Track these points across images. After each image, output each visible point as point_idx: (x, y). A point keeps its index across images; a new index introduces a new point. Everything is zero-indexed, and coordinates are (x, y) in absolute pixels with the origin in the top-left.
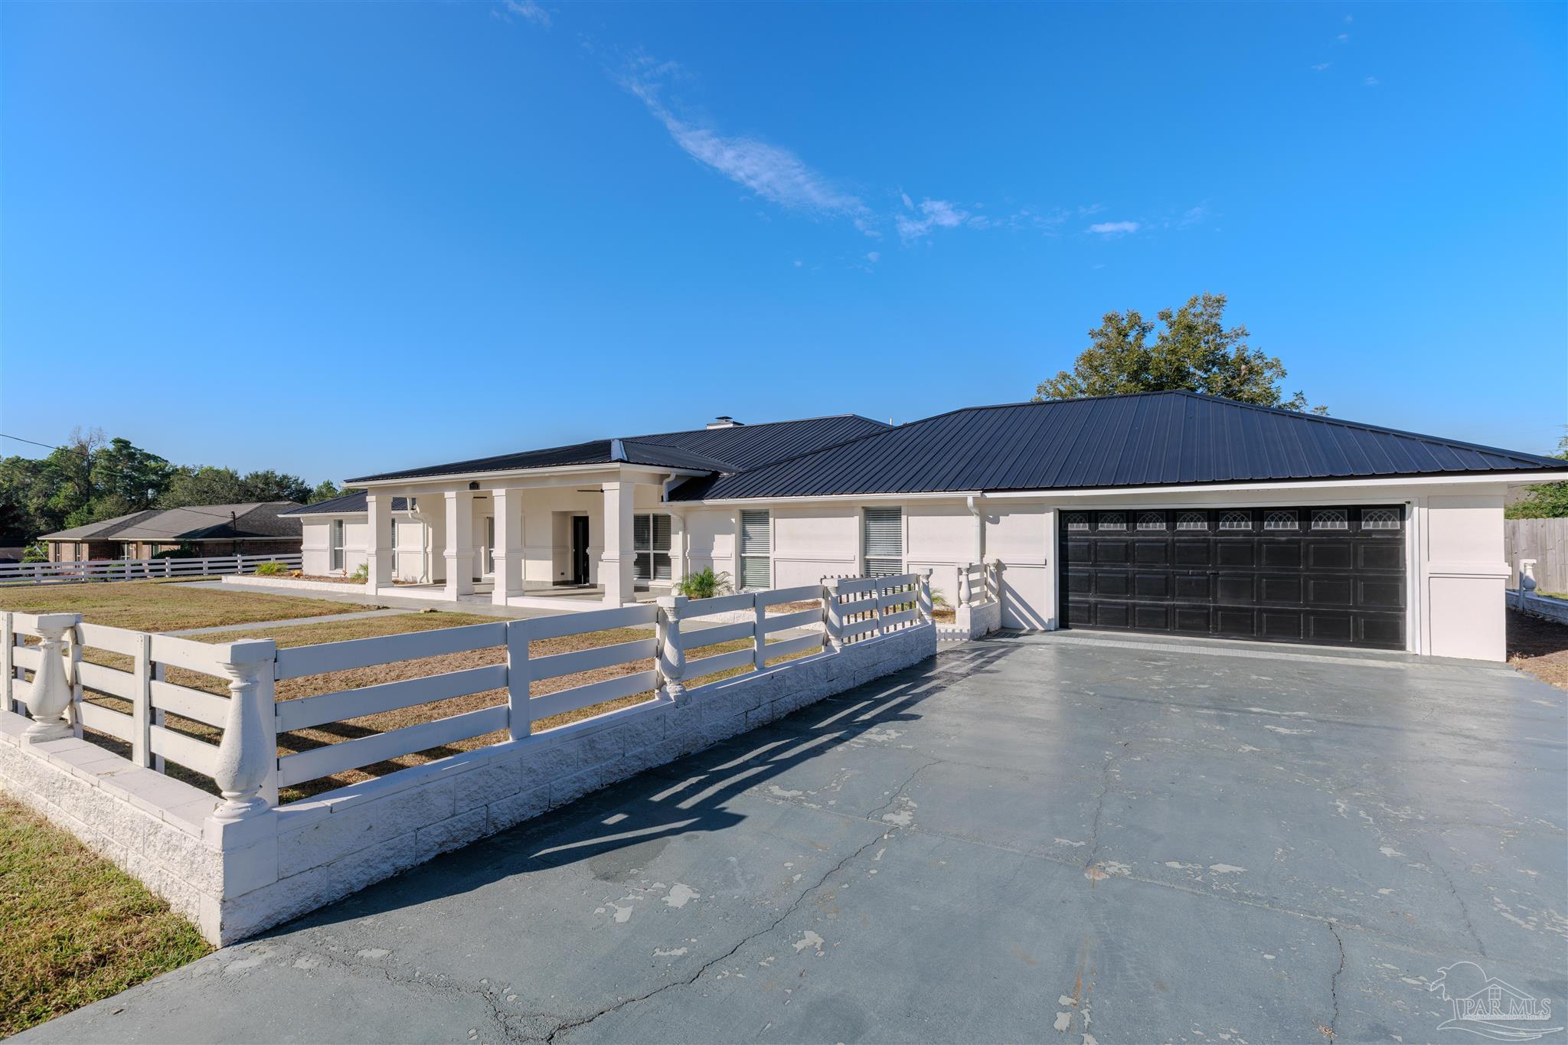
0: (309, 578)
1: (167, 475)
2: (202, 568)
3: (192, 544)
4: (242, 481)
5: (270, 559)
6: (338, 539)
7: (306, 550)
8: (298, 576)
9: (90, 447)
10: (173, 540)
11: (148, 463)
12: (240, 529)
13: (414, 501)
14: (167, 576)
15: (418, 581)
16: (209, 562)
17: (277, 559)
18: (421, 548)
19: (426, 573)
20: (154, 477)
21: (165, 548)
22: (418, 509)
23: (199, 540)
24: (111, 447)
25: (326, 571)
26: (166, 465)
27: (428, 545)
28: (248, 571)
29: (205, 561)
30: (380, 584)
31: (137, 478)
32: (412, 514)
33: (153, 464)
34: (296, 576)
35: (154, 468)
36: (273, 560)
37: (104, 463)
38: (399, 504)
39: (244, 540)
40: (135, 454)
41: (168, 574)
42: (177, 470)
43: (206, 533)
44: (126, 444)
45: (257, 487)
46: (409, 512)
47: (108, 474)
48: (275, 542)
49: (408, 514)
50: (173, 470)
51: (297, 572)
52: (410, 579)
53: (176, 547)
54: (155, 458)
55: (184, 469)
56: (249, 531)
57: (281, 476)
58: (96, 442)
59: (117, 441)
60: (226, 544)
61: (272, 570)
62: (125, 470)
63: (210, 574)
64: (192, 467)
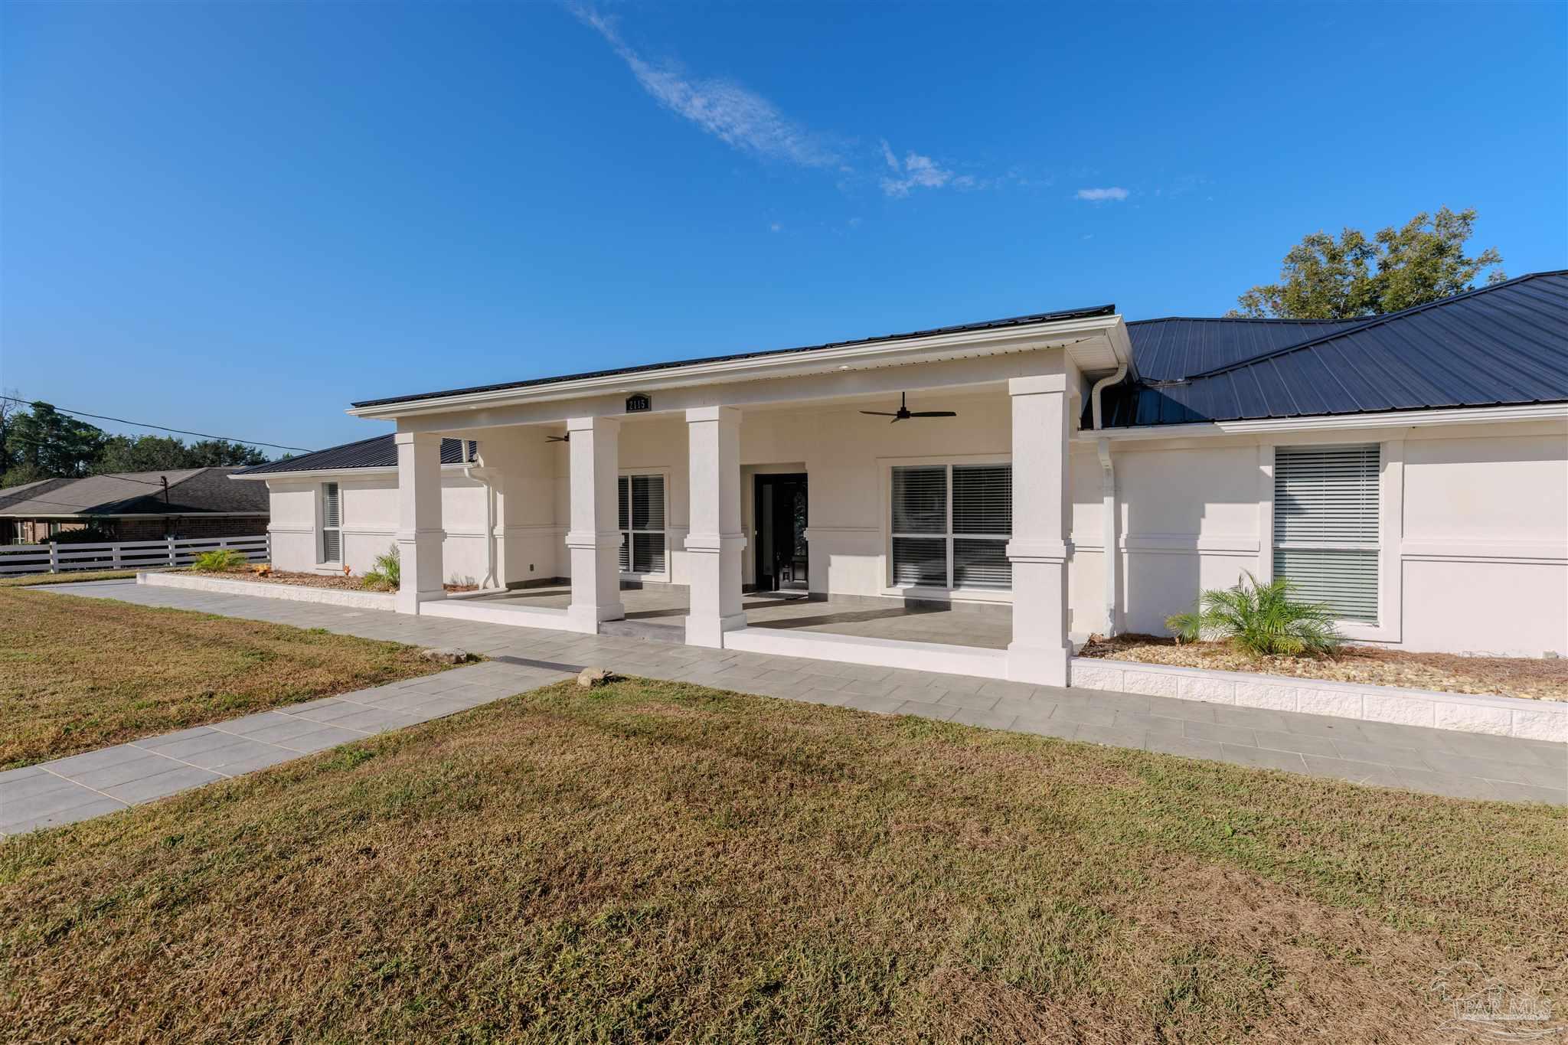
0: (284, 577)
1: (101, 446)
2: (110, 558)
3: (103, 522)
4: (187, 451)
5: (218, 544)
6: (330, 512)
7: (276, 531)
8: (264, 574)
9: (5, 411)
10: (77, 516)
11: (77, 432)
12: (174, 502)
13: (473, 445)
14: (52, 571)
15: (481, 585)
16: (122, 549)
17: (228, 544)
18: (484, 529)
19: (493, 571)
20: (86, 448)
21: (66, 527)
22: (481, 461)
23: (111, 516)
24: (30, 412)
25: (311, 565)
26: (99, 435)
27: (495, 524)
28: (183, 563)
29: (116, 549)
30: (424, 595)
31: (65, 448)
32: (469, 469)
33: (84, 432)
34: (262, 575)
35: (85, 437)
36: (224, 548)
37: (24, 429)
38: (450, 451)
39: (181, 517)
40: (60, 421)
41: (53, 567)
42: (112, 440)
43: (124, 506)
44: (49, 409)
45: (205, 457)
46: (465, 467)
47: (26, 443)
48: (226, 519)
49: (462, 470)
50: (108, 440)
51: (262, 567)
52: (462, 580)
53: (80, 527)
54: (86, 427)
55: (120, 438)
56: (189, 504)
57: (234, 445)
58: (12, 406)
59: (36, 405)
60: (154, 522)
61: (220, 562)
62: (50, 439)
63: (123, 567)
64: (131, 437)
